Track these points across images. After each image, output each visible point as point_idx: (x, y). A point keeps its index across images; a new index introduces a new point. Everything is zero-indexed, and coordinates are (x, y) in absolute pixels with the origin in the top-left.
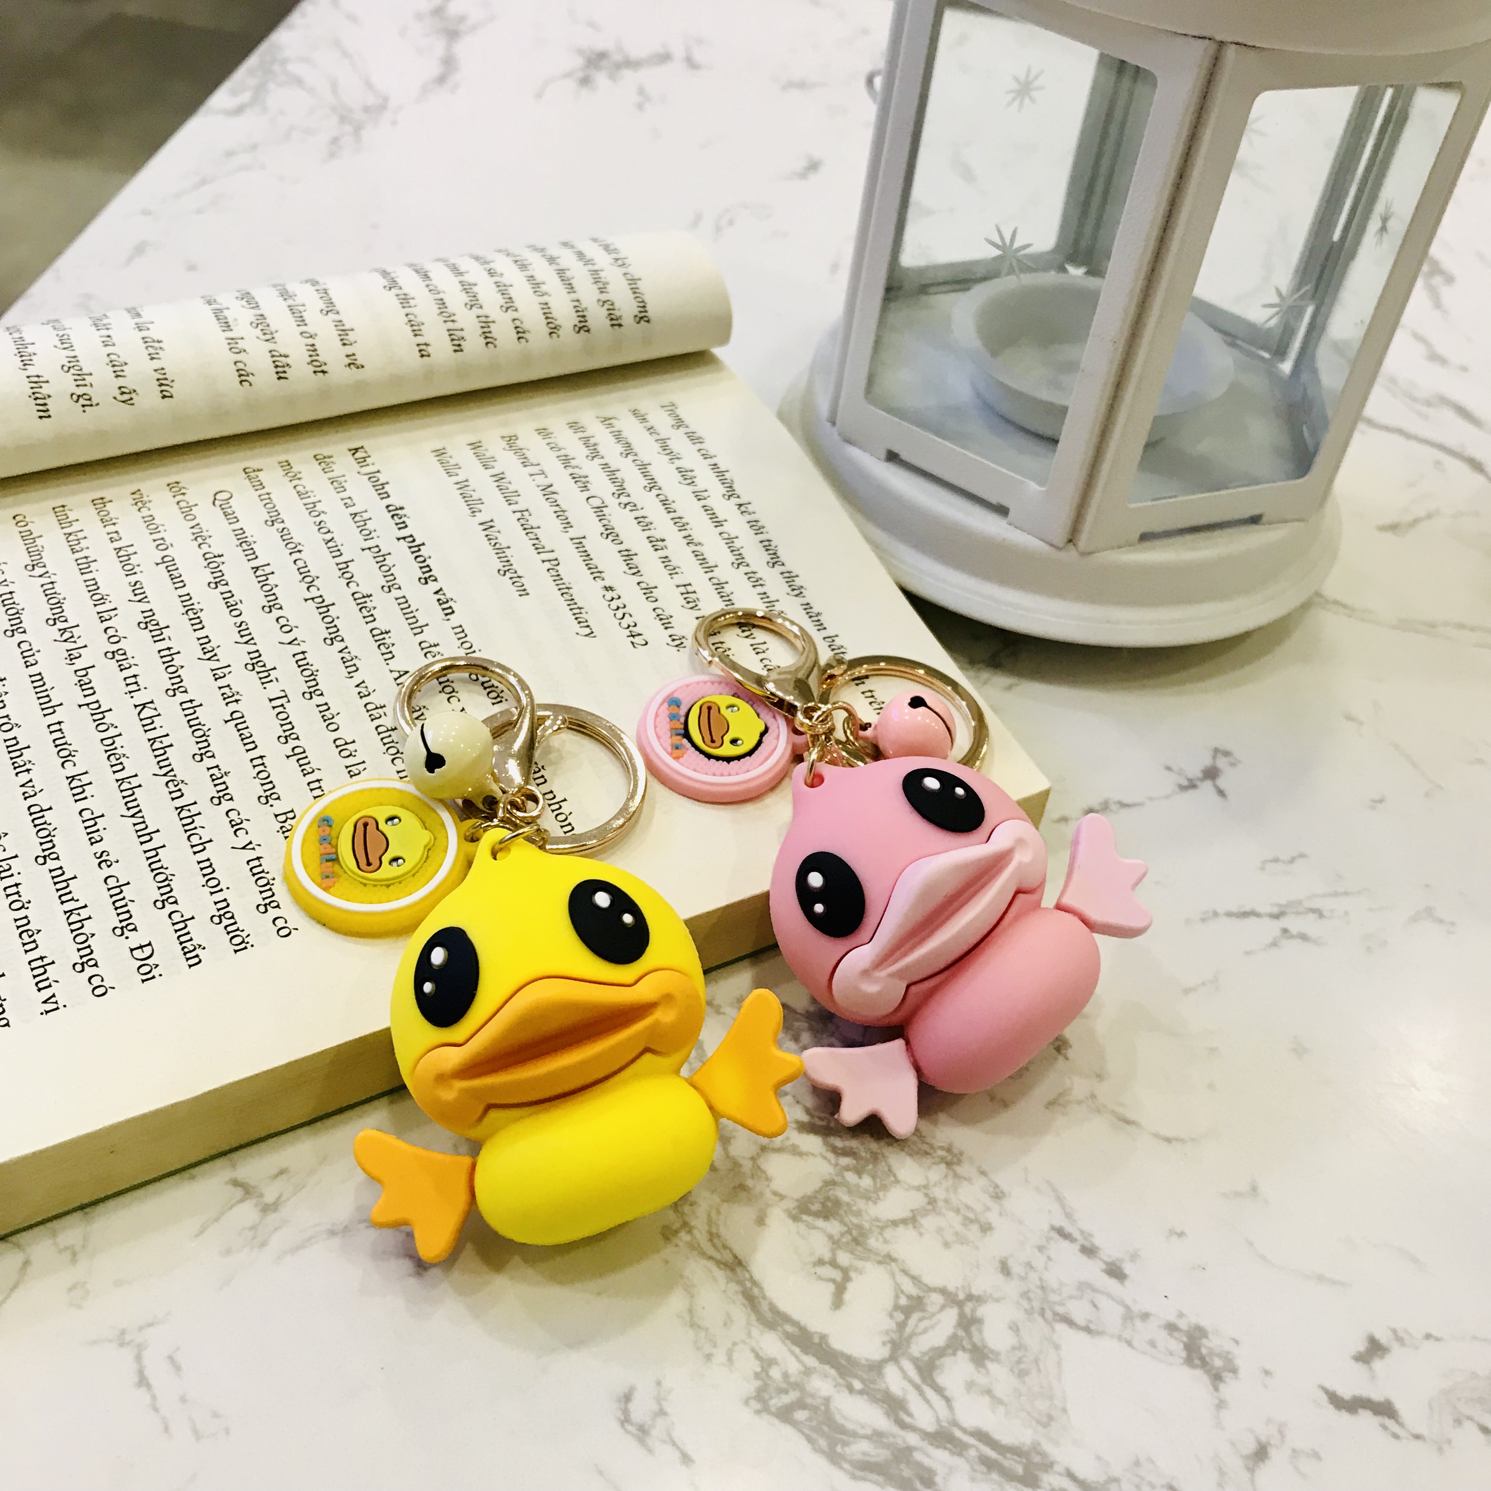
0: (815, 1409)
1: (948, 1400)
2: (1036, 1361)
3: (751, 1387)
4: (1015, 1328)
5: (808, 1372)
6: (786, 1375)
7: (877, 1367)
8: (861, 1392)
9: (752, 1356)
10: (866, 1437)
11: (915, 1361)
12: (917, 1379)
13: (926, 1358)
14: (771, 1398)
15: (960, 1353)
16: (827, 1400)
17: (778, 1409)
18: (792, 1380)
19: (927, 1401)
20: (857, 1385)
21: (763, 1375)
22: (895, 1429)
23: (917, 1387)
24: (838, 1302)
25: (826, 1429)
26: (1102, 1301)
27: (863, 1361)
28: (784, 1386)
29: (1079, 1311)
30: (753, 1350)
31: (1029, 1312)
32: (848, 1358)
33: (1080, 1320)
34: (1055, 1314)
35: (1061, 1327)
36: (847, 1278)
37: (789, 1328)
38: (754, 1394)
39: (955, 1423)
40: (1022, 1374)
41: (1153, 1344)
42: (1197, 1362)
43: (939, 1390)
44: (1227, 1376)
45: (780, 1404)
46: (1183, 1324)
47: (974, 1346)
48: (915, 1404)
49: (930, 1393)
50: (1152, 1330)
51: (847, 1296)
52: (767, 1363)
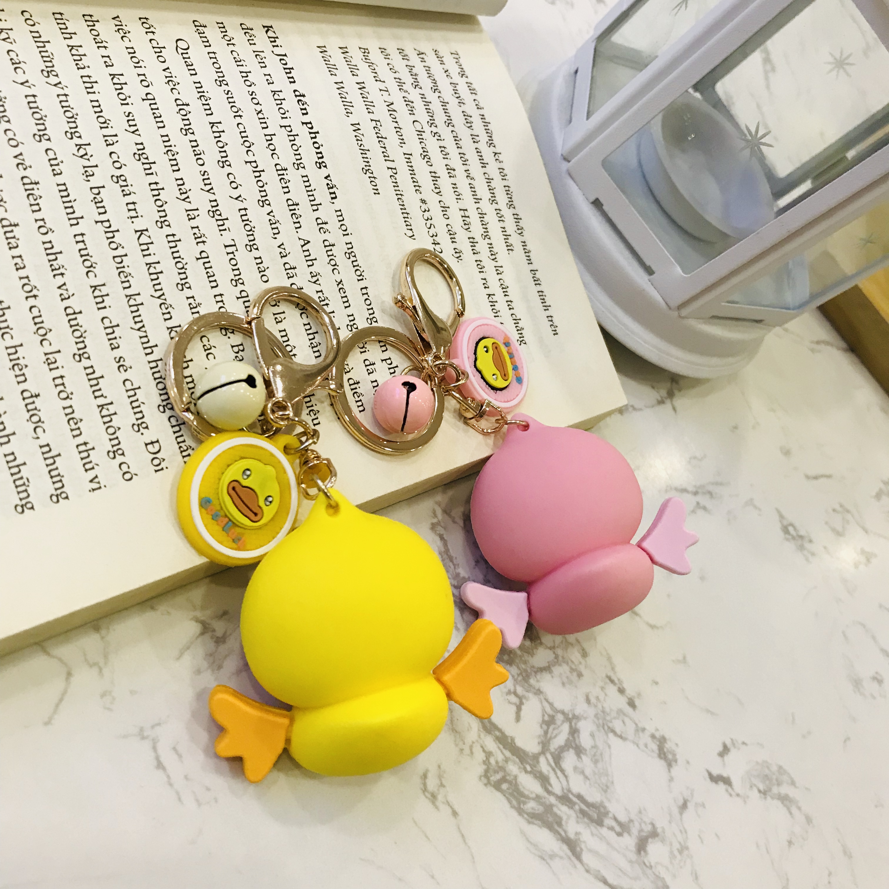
0: (510, 783)
1: (566, 777)
2: (601, 754)
3: (481, 769)
4: (592, 735)
5: (507, 760)
6: (497, 762)
7: (536, 757)
8: (530, 772)
9: (481, 749)
10: (533, 799)
11: (552, 754)
12: (553, 764)
13: (557, 753)
14: (491, 776)
15: (571, 750)
16: (516, 777)
17: (495, 782)
18: (500, 764)
19: (558, 778)
20: (529, 768)
21: (487, 762)
22: (545, 794)
23: (554, 770)
24: (518, 718)
25: (515, 793)
26: (627, 720)
27: (530, 754)
28: (496, 768)
29: (617, 725)
30: (482, 747)
31: (598, 726)
32: (524, 752)
33: (619, 732)
34: (609, 727)
35: (611, 735)
36: (521, 703)
37: (497, 733)
38: (483, 774)
39: (569, 791)
40: (596, 762)
41: (646, 746)
42: (662, 756)
43: (562, 771)
44: (673, 763)
45: (495, 780)
46: (657, 735)
47: (576, 745)
48: (553, 780)
49: (559, 773)
50: (645, 738)
51: (522, 713)
52: (489, 754)
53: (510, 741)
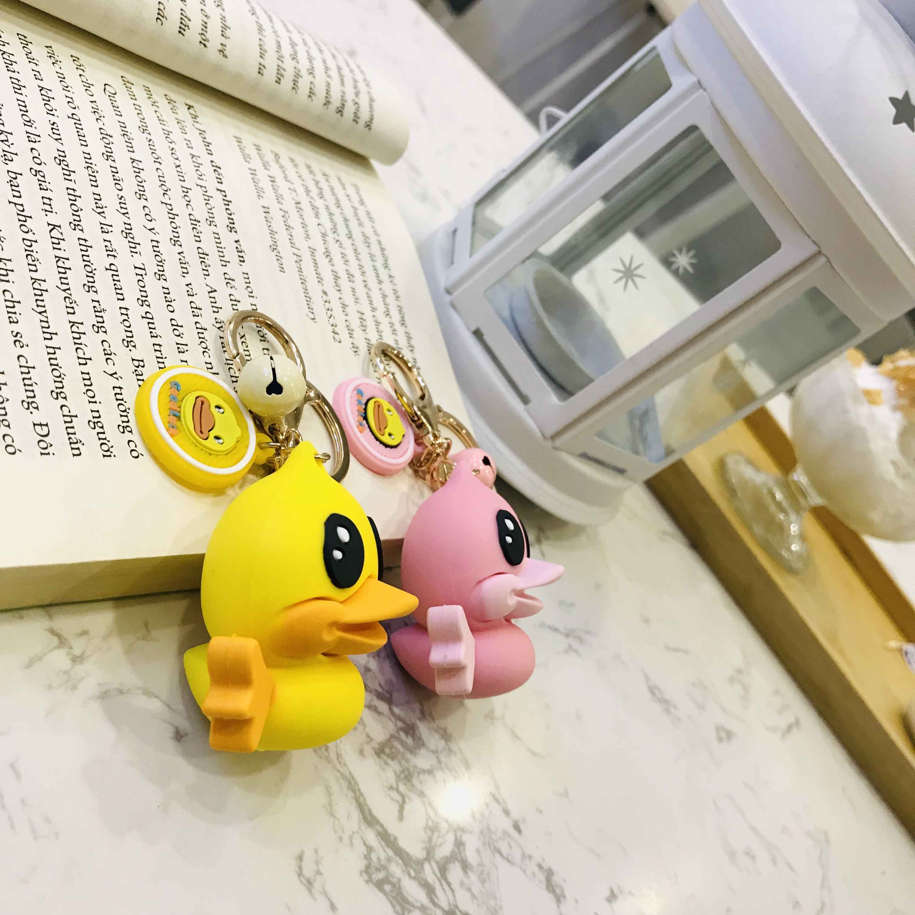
0: (393, 885)
1: (453, 891)
2: (488, 874)
3: (361, 864)
4: (478, 851)
5: (389, 860)
6: (379, 859)
7: (420, 863)
8: (414, 878)
9: (362, 843)
10: (419, 908)
11: (437, 863)
12: (439, 875)
13: (442, 862)
14: (373, 873)
15: (456, 862)
16: (399, 880)
17: (377, 881)
18: (382, 863)
19: (444, 890)
20: (413, 874)
21: (367, 857)
22: (430, 905)
23: (439, 880)
24: (401, 817)
25: (399, 898)
26: (513, 844)
27: (414, 858)
28: (378, 866)
29: (503, 847)
30: (362, 839)
31: (484, 844)
32: (407, 854)
33: (505, 854)
34: (495, 847)
35: (497, 855)
36: (404, 801)
37: (378, 828)
38: (364, 869)
39: (457, 907)
40: (483, 882)
41: (533, 874)
42: (551, 889)
43: (449, 884)
44: (562, 899)
45: (377, 879)
46: (544, 865)
47: (462, 859)
48: (439, 891)
49: (445, 885)
50: (532, 867)
51: (405, 814)
52: (370, 849)
53: (392, 839)
